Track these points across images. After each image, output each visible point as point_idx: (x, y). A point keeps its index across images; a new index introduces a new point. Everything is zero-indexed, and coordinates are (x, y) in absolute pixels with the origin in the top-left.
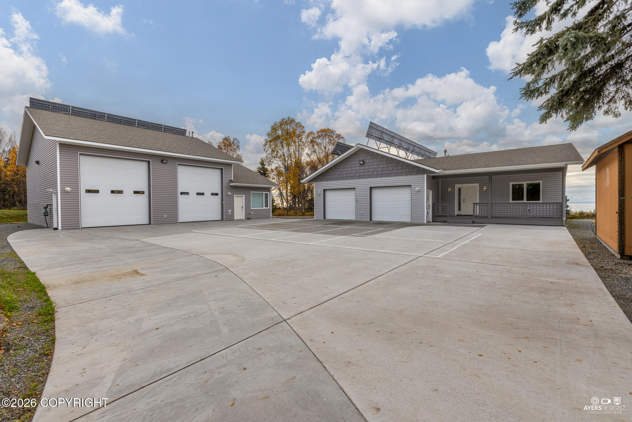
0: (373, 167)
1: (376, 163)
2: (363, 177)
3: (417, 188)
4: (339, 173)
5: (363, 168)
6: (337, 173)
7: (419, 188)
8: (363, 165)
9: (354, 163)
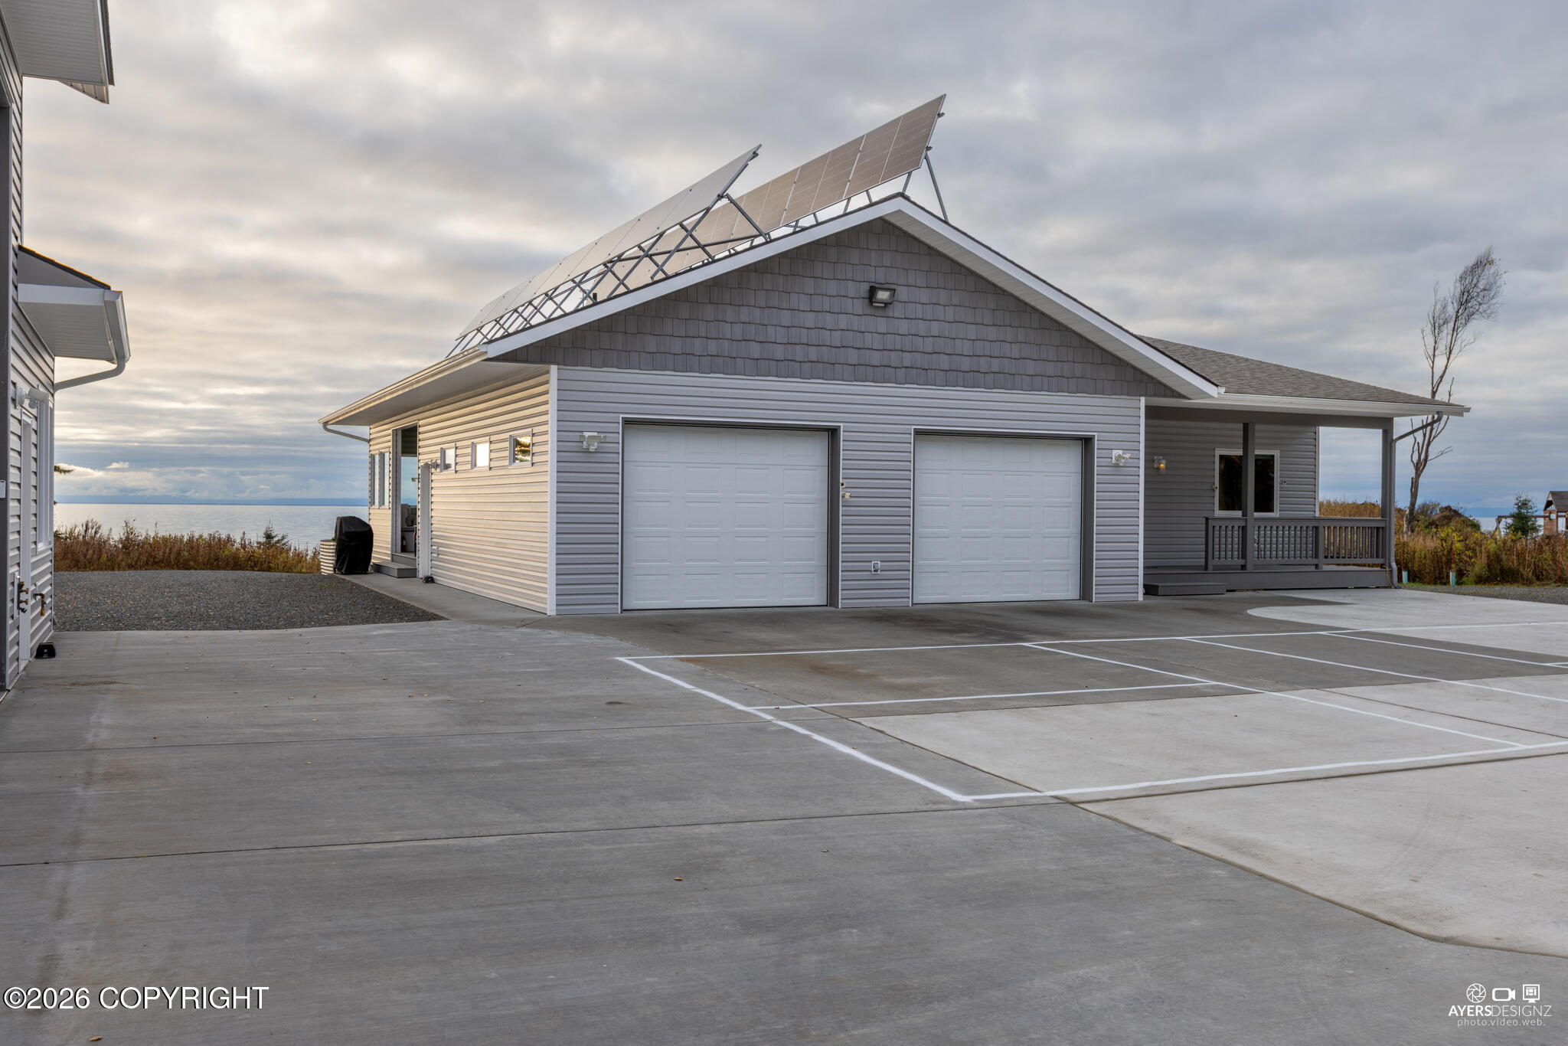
0: (935, 328)
1: (950, 311)
2: (880, 373)
3: (1115, 453)
4: (738, 331)
5: (882, 324)
6: (727, 330)
7: (1120, 452)
8: (880, 313)
9: (832, 287)
